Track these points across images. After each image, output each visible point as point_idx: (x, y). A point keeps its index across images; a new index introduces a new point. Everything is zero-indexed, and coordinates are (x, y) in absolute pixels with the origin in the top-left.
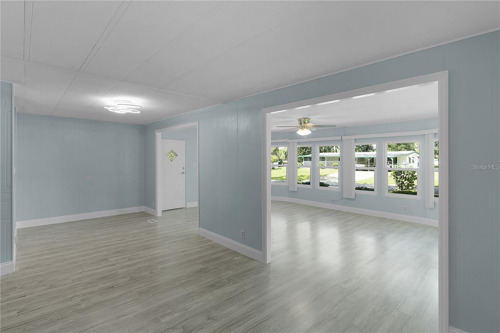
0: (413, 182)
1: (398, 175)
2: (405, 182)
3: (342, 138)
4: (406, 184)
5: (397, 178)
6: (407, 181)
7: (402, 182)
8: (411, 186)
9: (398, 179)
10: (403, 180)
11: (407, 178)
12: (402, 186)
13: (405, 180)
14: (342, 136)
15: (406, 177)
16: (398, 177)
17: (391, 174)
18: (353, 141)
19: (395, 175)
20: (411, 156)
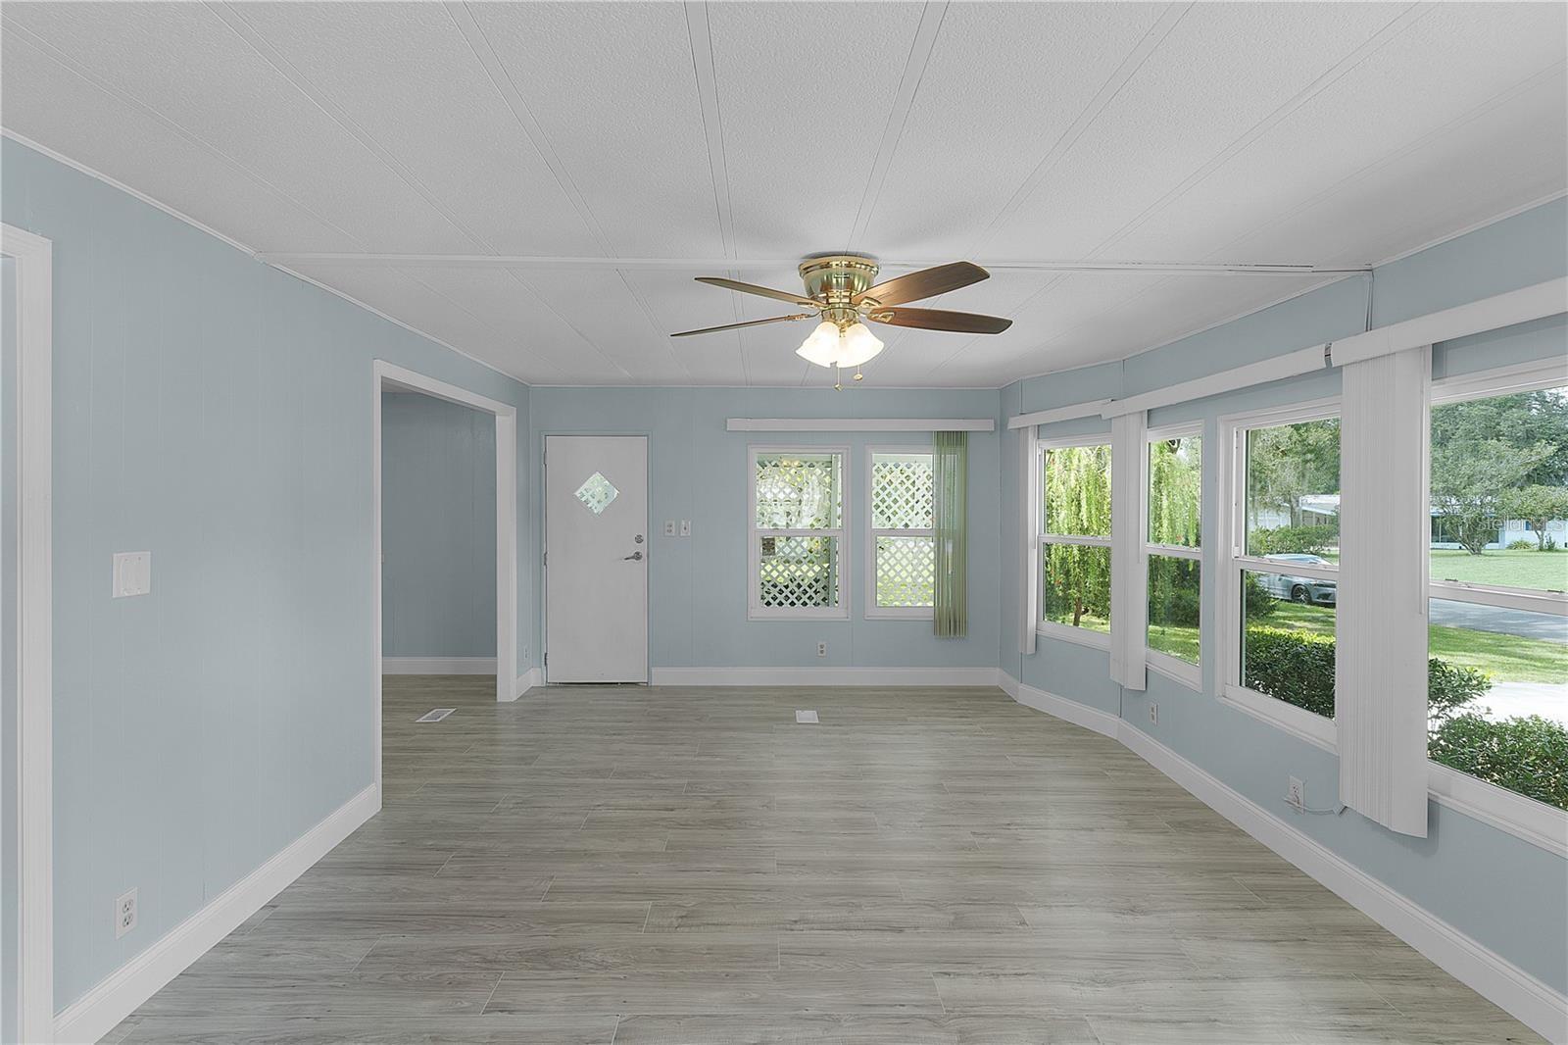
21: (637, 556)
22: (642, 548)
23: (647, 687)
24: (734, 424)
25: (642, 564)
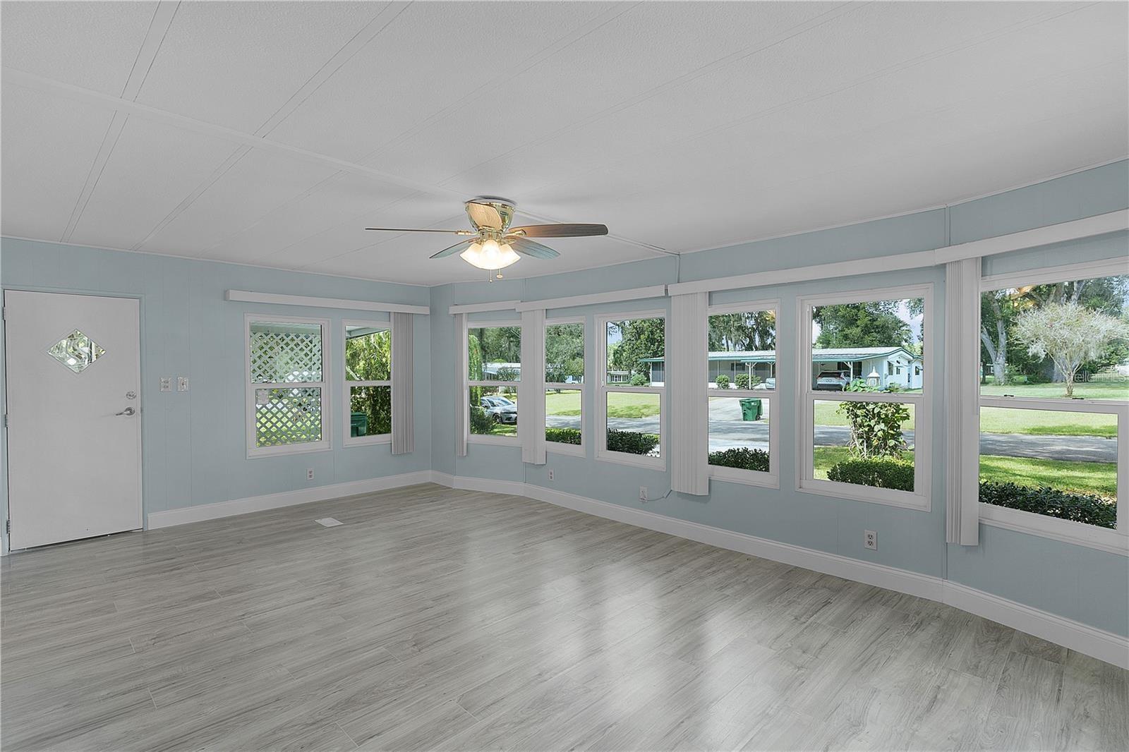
0: (899, 426)
1: (859, 408)
2: (876, 429)
3: (666, 290)
4: (880, 434)
5: (856, 416)
6: (882, 426)
7: (869, 425)
8: (893, 437)
9: (858, 419)
10: (872, 423)
11: (883, 416)
12: (868, 439)
13: (878, 423)
14: (666, 286)
15: (880, 412)
16: (859, 412)
17: (840, 405)
18: (702, 300)
19: (851, 408)
20: (893, 359)
21: (130, 411)
22: (136, 404)
23: (143, 532)
24: (235, 295)
25: (137, 418)
